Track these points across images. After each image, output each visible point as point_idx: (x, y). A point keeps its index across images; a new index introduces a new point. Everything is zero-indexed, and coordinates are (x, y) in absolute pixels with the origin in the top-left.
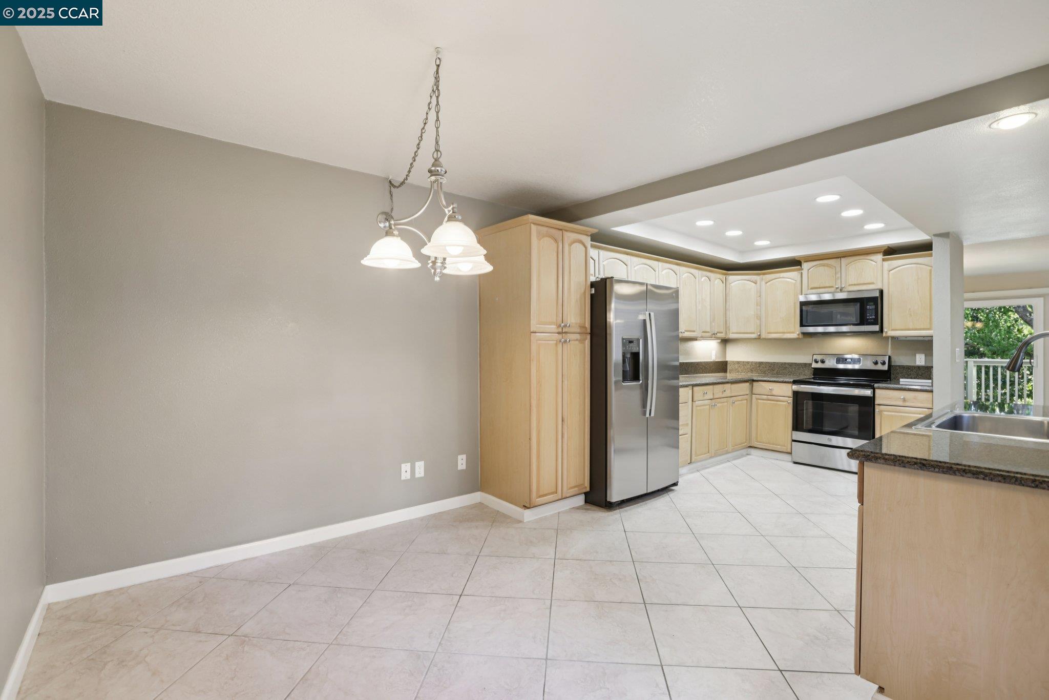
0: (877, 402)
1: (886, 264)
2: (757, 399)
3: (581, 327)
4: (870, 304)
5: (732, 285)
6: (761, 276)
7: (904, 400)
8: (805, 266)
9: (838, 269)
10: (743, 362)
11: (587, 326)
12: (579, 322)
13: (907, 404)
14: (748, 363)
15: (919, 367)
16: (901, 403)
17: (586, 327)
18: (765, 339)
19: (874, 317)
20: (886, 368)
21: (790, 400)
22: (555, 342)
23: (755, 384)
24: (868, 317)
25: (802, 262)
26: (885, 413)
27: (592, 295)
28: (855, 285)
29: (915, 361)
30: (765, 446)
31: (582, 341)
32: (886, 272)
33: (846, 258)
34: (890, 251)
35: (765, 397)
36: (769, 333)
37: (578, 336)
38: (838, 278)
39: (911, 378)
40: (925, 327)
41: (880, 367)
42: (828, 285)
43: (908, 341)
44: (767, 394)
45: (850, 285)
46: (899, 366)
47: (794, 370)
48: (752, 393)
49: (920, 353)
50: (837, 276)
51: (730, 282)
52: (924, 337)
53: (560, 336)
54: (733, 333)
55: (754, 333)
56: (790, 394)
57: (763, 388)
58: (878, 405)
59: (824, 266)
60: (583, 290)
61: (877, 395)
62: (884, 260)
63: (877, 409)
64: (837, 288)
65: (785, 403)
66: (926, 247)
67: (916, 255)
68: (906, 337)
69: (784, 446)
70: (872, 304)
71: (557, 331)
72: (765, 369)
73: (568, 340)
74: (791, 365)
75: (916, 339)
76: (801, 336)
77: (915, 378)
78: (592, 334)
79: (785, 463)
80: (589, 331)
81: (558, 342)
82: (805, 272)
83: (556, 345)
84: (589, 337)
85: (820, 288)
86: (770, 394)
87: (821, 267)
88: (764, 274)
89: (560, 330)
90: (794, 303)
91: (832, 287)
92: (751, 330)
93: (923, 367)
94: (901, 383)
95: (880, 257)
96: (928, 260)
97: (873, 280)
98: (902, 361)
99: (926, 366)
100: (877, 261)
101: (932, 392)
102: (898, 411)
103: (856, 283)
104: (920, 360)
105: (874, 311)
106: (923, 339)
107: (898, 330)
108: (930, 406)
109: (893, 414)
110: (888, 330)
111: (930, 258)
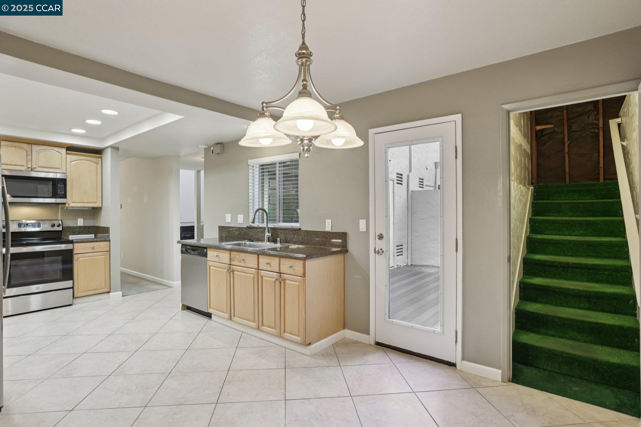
0: (75, 252)
1: (68, 156)
4: (60, 183)
7: (93, 248)
9: (29, 153)
13: (95, 251)
15: (80, 227)
16: (91, 251)
19: (63, 193)
20: (60, 229)
24: (58, 193)
26: (81, 259)
29: (77, 224)
32: (68, 163)
34: (71, 149)
38: (29, 160)
39: (75, 235)
40: (94, 202)
41: (56, 228)
42: (19, 164)
43: (73, 210)
45: (40, 167)
46: (67, 227)
49: (80, 218)
50: (28, 157)
58: (75, 254)
59: (16, 148)
61: (75, 247)
62: (67, 154)
63: (75, 257)
64: (29, 167)
66: (98, 152)
67: (89, 155)
68: (75, 207)
70: (62, 183)
75: (79, 208)
77: (78, 234)
87: (13, 148)
91: (23, 166)
93: (83, 227)
95: (64, 151)
96: (94, 159)
97: (59, 166)
98: (69, 223)
99: (90, 226)
100: (61, 153)
101: (110, 241)
102: (89, 255)
103: (45, 166)
104: (80, 222)
105: (63, 189)
106: (83, 208)
107: (73, 202)
108: (109, 250)
109: (86, 258)
110: (69, 202)
111: (97, 159)
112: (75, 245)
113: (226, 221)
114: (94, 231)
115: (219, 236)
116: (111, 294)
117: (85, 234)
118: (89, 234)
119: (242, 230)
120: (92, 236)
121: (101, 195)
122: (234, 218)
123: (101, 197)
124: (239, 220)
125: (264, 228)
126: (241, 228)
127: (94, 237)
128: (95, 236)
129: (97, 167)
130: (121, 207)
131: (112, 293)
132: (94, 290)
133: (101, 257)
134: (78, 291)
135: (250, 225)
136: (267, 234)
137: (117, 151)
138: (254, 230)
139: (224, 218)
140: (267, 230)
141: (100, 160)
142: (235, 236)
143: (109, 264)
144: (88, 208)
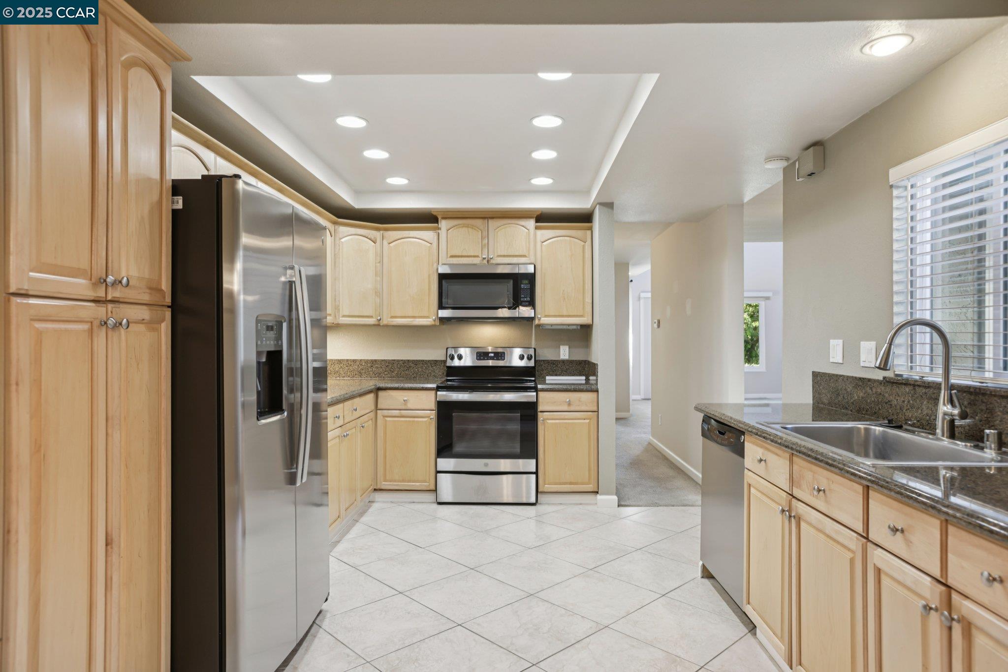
0: (540, 408)
1: (539, 233)
2: (385, 416)
3: (150, 288)
4: (525, 281)
5: (343, 240)
6: (382, 232)
7: (569, 404)
8: (443, 224)
9: (485, 234)
10: (347, 360)
11: (164, 287)
12: (147, 276)
13: (572, 408)
14: (354, 361)
15: (563, 361)
16: (566, 408)
17: (161, 290)
18: (387, 326)
19: (528, 299)
20: (532, 363)
21: (433, 415)
22: (86, 327)
23: (381, 393)
24: (522, 299)
25: (439, 219)
26: (548, 421)
27: (175, 212)
28: (504, 256)
29: (559, 355)
30: (397, 485)
31: (152, 324)
32: (539, 244)
33: (495, 220)
34: (544, 218)
35: (396, 413)
36: (392, 317)
37: (144, 313)
38: (485, 245)
39: (556, 375)
40: (578, 314)
41: (526, 363)
42: (472, 254)
43: (553, 330)
44: (400, 407)
45: (499, 256)
46: (544, 361)
47: (420, 370)
48: (377, 408)
49: (563, 345)
50: (484, 242)
51: (341, 237)
52: (569, 325)
53: (101, 311)
54: (344, 316)
55: (372, 317)
56: (432, 405)
57: (392, 399)
58: (541, 412)
59: (468, 227)
60: (155, 197)
61: (540, 400)
62: (537, 228)
63: (541, 416)
64: (484, 259)
65: (426, 419)
66: (584, 218)
67: (571, 226)
68: (552, 325)
69: (425, 482)
70: (528, 281)
71: (91, 294)
72: (381, 370)
73: (125, 321)
74: (416, 362)
75: (565, 327)
76: (438, 323)
77: (560, 375)
78: (175, 307)
79: (425, 506)
80: (168, 300)
81: (95, 328)
82: (443, 233)
83: (91, 331)
84: (168, 314)
85: (462, 256)
86: (403, 407)
87: (464, 229)
88: (386, 230)
89: (101, 293)
90: (429, 276)
91: (478, 256)
92: (368, 313)
93: (567, 361)
94: (547, 382)
95: (531, 223)
96: (579, 233)
97: (525, 253)
98: (547, 354)
99: (579, 361)
100: (528, 228)
101: (597, 391)
102: (562, 417)
103: (506, 254)
104: (565, 353)
105: (529, 291)
106: (568, 327)
107: (546, 316)
108: (595, 409)
109: (557, 421)
110: (539, 316)
111: (583, 231)
112: (541, 394)
113: (832, 360)
114: (586, 369)
115: (813, 400)
116: (599, 497)
117: (570, 376)
118: (577, 375)
119: (871, 389)
120: (581, 379)
121: (591, 301)
122: (851, 351)
123: (591, 305)
124: (863, 358)
125: (937, 386)
126: (869, 380)
127: (584, 382)
128: (587, 380)
129: (584, 246)
130: (659, 326)
131: (600, 495)
132: (571, 483)
133: (582, 422)
134: (545, 481)
135: (897, 375)
136: (944, 408)
137: (610, 210)
138: (907, 390)
139: (825, 350)
140: (943, 395)
141: (589, 232)
142: (852, 403)
143: (596, 437)
144: (575, 327)
